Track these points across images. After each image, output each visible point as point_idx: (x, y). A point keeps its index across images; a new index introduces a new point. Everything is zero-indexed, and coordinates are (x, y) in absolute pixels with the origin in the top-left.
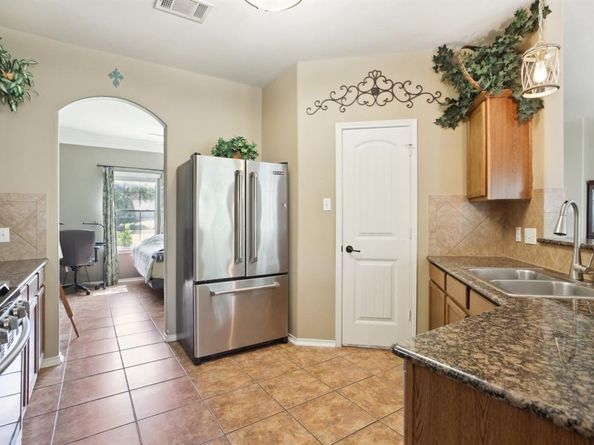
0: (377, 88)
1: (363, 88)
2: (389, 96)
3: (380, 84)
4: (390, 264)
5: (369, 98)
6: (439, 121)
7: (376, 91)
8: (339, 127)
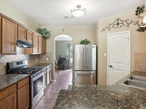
0: (118, 23)
1: (114, 24)
2: (122, 25)
3: (120, 22)
4: (122, 72)
5: (116, 26)
6: (138, 30)
7: (118, 24)
8: (108, 35)
